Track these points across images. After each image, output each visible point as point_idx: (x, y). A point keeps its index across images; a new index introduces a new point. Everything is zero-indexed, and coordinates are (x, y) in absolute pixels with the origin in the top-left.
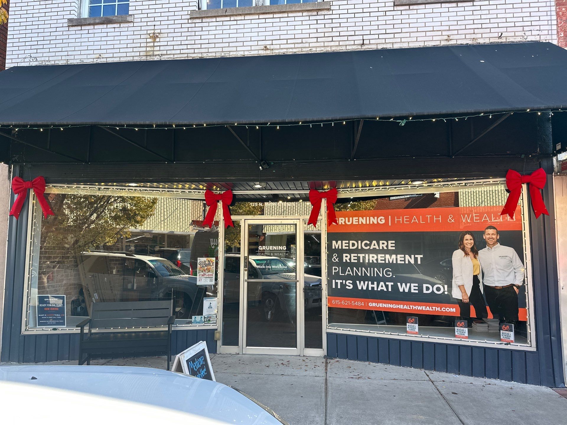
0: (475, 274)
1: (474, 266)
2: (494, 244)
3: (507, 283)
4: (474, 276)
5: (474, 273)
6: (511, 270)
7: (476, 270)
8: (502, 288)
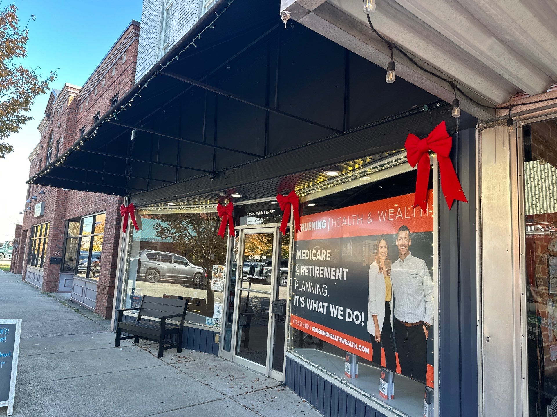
0: (387, 300)
1: (386, 287)
2: (406, 254)
3: (418, 319)
4: (386, 302)
5: (386, 297)
6: (422, 297)
7: (388, 293)
8: (411, 325)
